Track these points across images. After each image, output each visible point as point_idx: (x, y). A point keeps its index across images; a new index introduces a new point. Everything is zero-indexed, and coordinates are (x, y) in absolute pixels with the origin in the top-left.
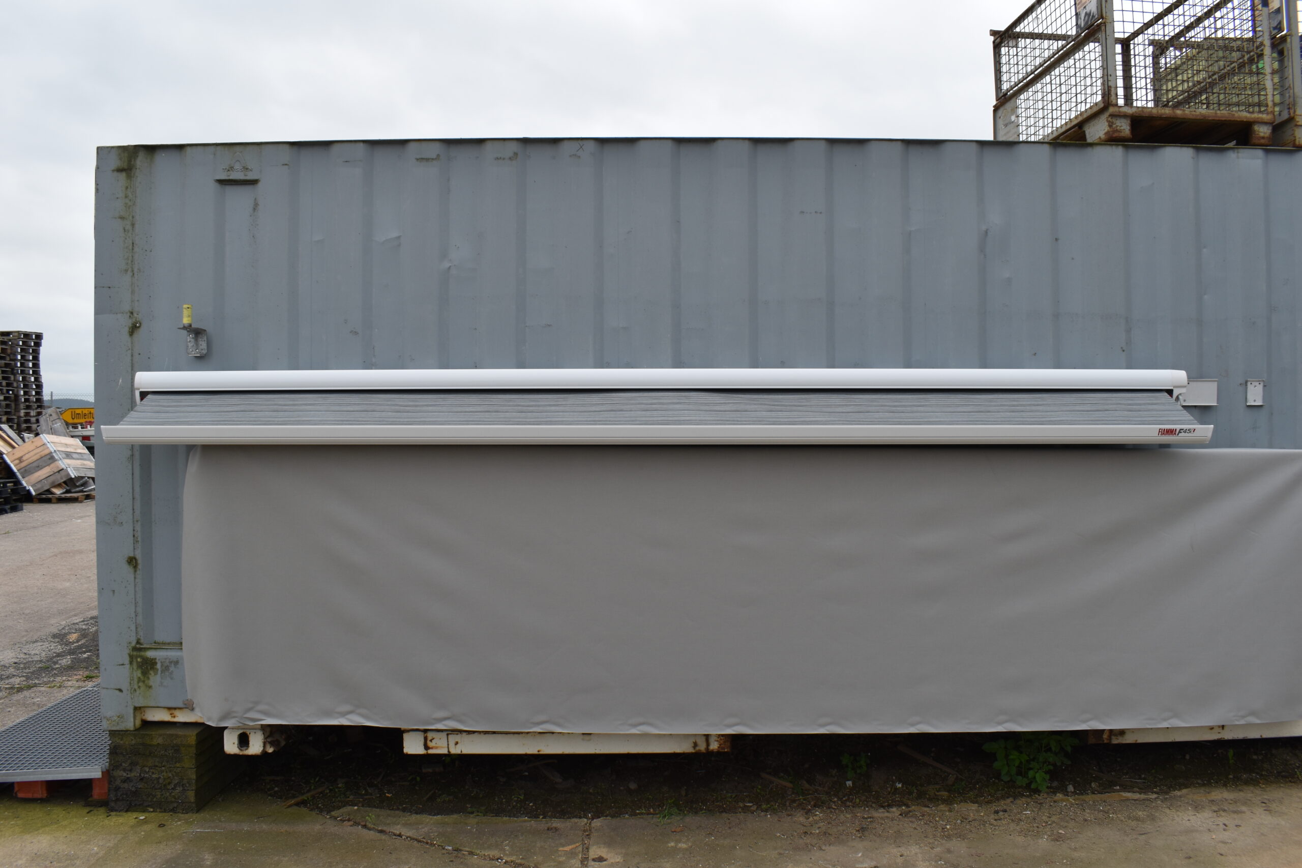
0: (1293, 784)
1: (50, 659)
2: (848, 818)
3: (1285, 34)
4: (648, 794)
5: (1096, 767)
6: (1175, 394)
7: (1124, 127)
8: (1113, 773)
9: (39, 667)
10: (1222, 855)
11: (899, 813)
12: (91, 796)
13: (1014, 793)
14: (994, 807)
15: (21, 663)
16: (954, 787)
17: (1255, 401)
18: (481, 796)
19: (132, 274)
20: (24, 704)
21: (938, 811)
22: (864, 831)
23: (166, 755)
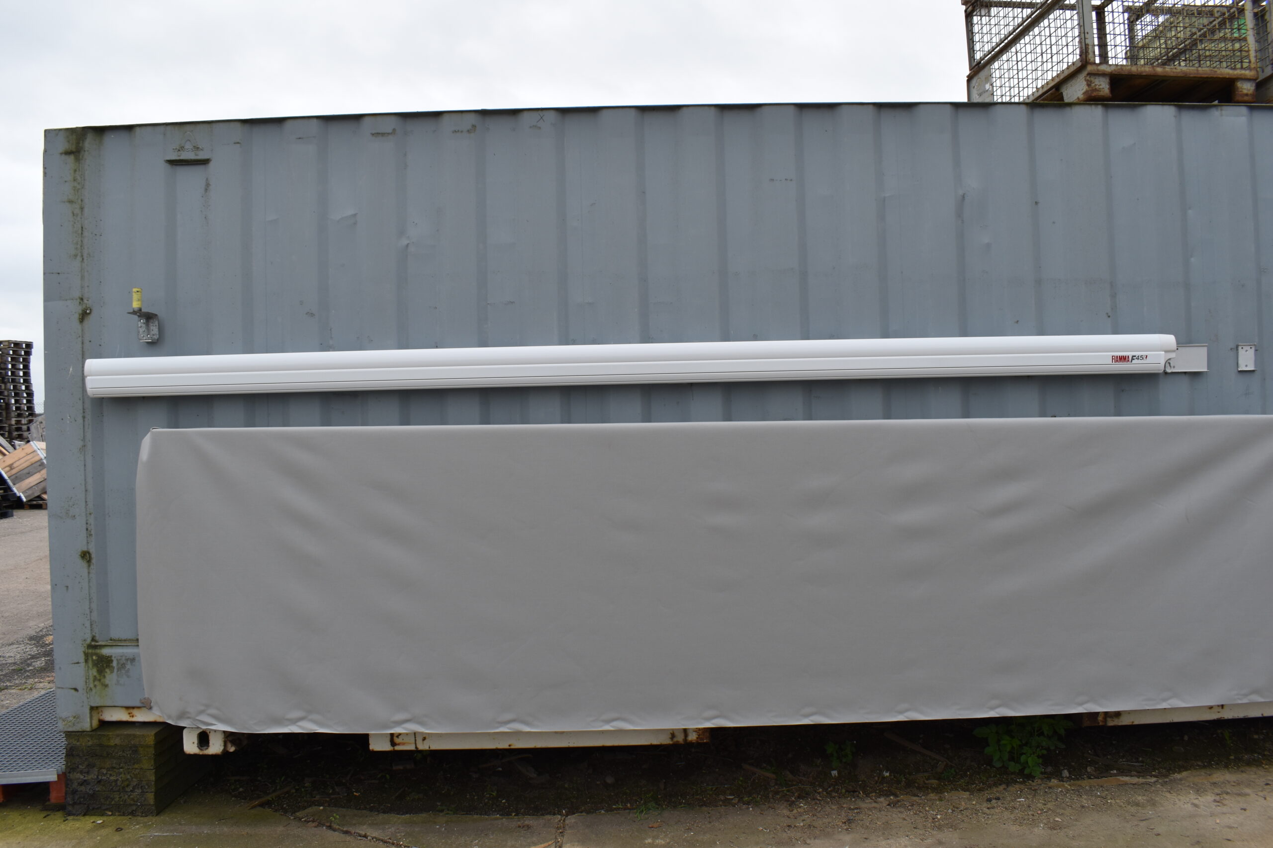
1: (24, 661)
2: (834, 809)
4: (625, 788)
5: (1091, 751)
7: (1103, 86)
8: (1109, 757)
9: (12, 669)
10: (1228, 840)
11: (887, 803)
12: (49, 800)
13: (1007, 780)
14: (987, 795)
16: (943, 775)
17: (1246, 366)
18: (452, 793)
19: (82, 259)
21: (928, 801)
22: (850, 823)
23: (124, 756)
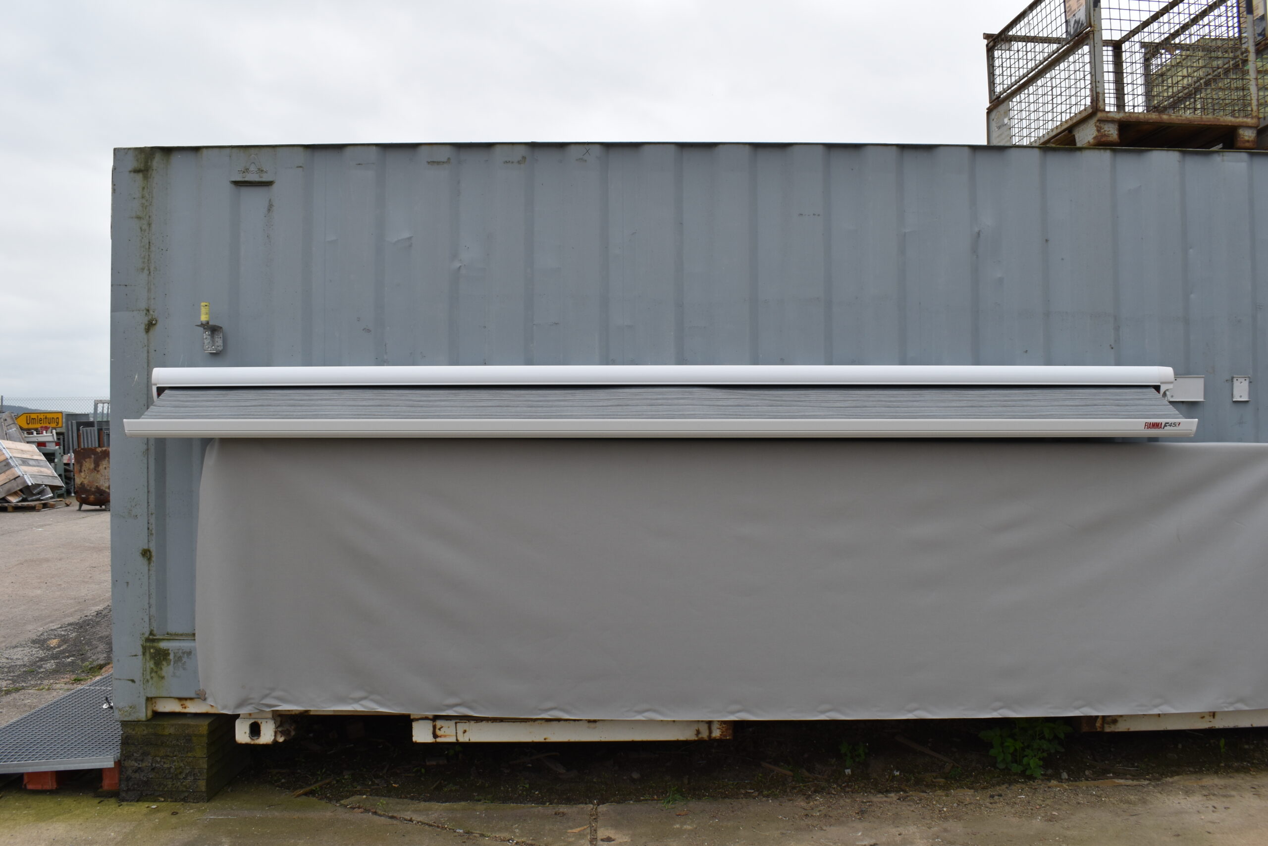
1: (34, 663)
2: (848, 802)
4: (651, 782)
5: (1090, 756)
6: (1162, 390)
7: (1112, 132)
8: (1106, 762)
9: (24, 671)
10: (1209, 833)
11: (898, 797)
12: (101, 787)
13: (1010, 780)
14: (990, 792)
15: (5, 667)
16: (950, 775)
17: (1241, 397)
18: (487, 785)
19: (148, 273)
20: (15, 706)
21: (935, 796)
22: (863, 813)
23: (178, 745)
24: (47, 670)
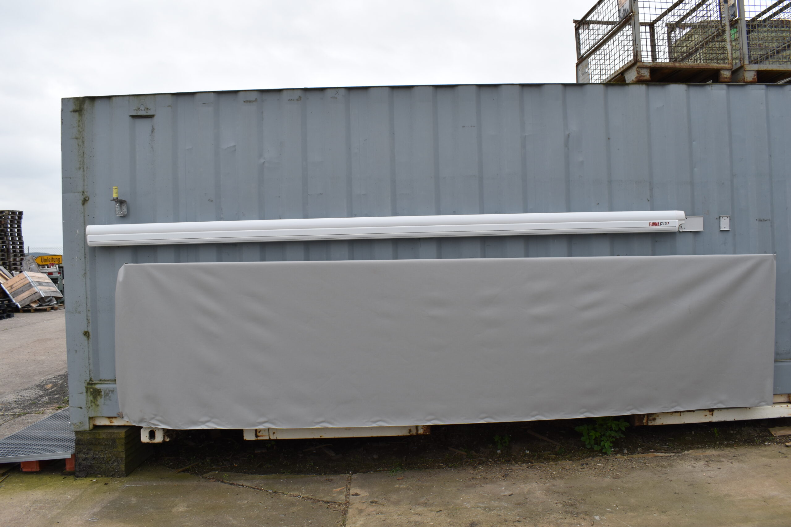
0: (753, 446)
1: (36, 398)
2: (498, 470)
3: (738, 18)
4: (384, 461)
5: (641, 440)
7: (646, 74)
8: (650, 443)
9: (30, 403)
10: (708, 483)
11: (527, 466)
12: (65, 469)
13: (593, 454)
14: (581, 462)
15: (19, 401)
16: (558, 452)
17: (725, 228)
18: (289, 464)
19: (83, 170)
20: (22, 423)
21: (549, 465)
22: (506, 476)
23: (108, 444)
24: (43, 402)
